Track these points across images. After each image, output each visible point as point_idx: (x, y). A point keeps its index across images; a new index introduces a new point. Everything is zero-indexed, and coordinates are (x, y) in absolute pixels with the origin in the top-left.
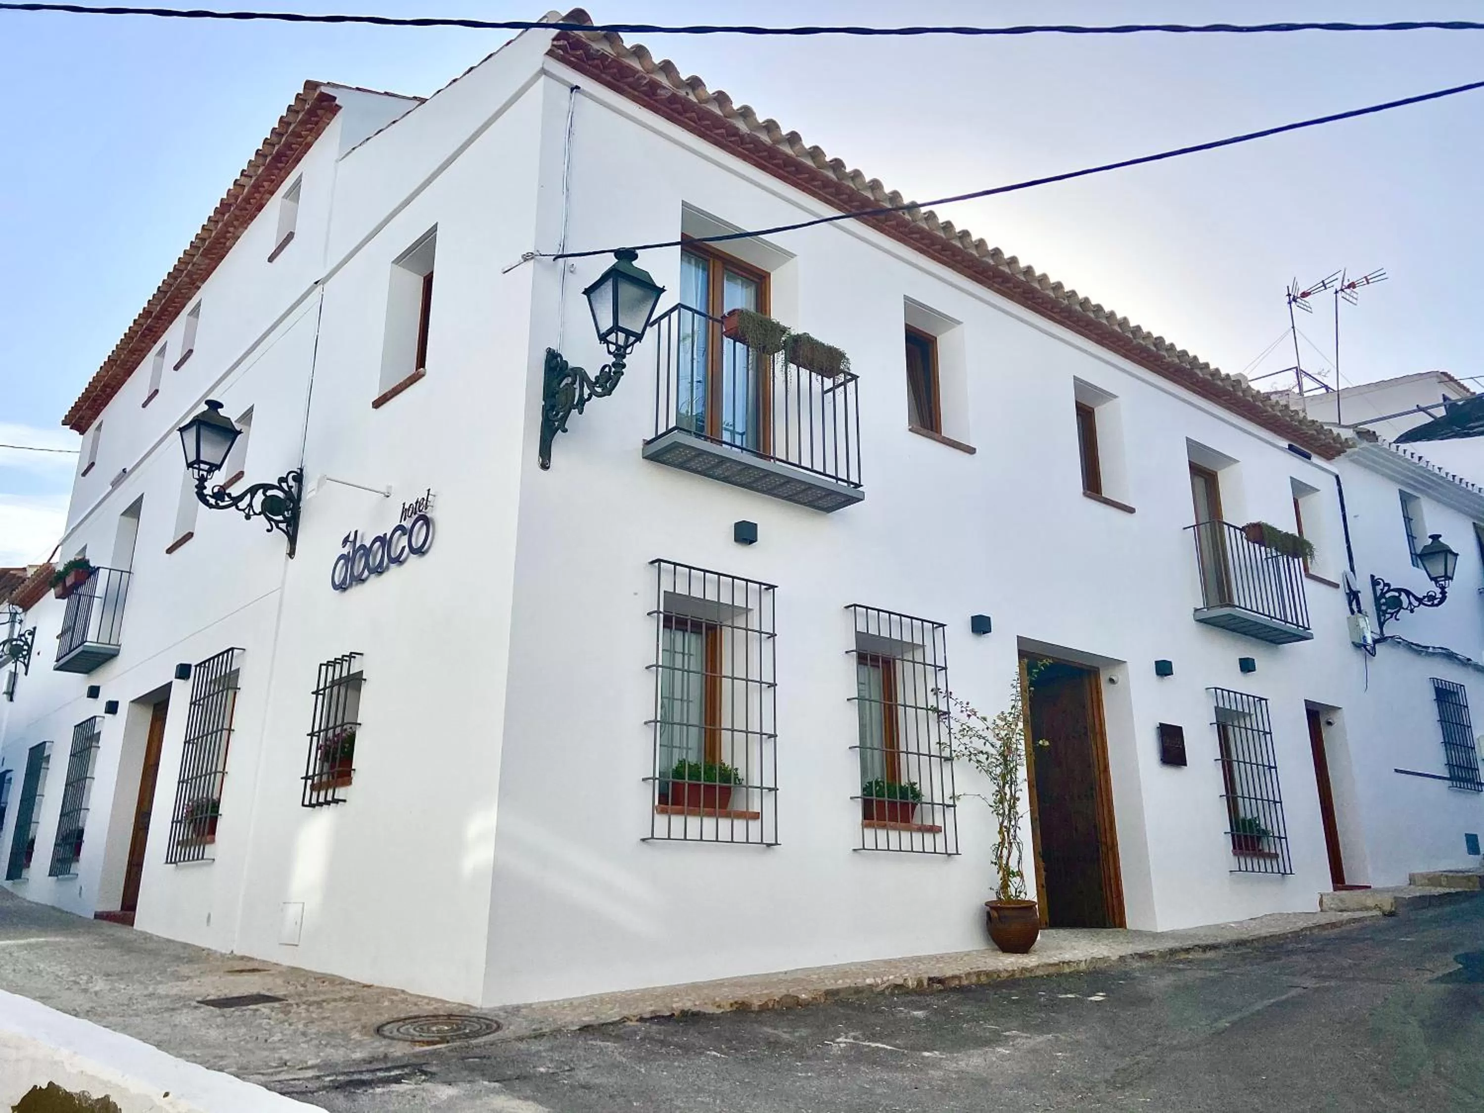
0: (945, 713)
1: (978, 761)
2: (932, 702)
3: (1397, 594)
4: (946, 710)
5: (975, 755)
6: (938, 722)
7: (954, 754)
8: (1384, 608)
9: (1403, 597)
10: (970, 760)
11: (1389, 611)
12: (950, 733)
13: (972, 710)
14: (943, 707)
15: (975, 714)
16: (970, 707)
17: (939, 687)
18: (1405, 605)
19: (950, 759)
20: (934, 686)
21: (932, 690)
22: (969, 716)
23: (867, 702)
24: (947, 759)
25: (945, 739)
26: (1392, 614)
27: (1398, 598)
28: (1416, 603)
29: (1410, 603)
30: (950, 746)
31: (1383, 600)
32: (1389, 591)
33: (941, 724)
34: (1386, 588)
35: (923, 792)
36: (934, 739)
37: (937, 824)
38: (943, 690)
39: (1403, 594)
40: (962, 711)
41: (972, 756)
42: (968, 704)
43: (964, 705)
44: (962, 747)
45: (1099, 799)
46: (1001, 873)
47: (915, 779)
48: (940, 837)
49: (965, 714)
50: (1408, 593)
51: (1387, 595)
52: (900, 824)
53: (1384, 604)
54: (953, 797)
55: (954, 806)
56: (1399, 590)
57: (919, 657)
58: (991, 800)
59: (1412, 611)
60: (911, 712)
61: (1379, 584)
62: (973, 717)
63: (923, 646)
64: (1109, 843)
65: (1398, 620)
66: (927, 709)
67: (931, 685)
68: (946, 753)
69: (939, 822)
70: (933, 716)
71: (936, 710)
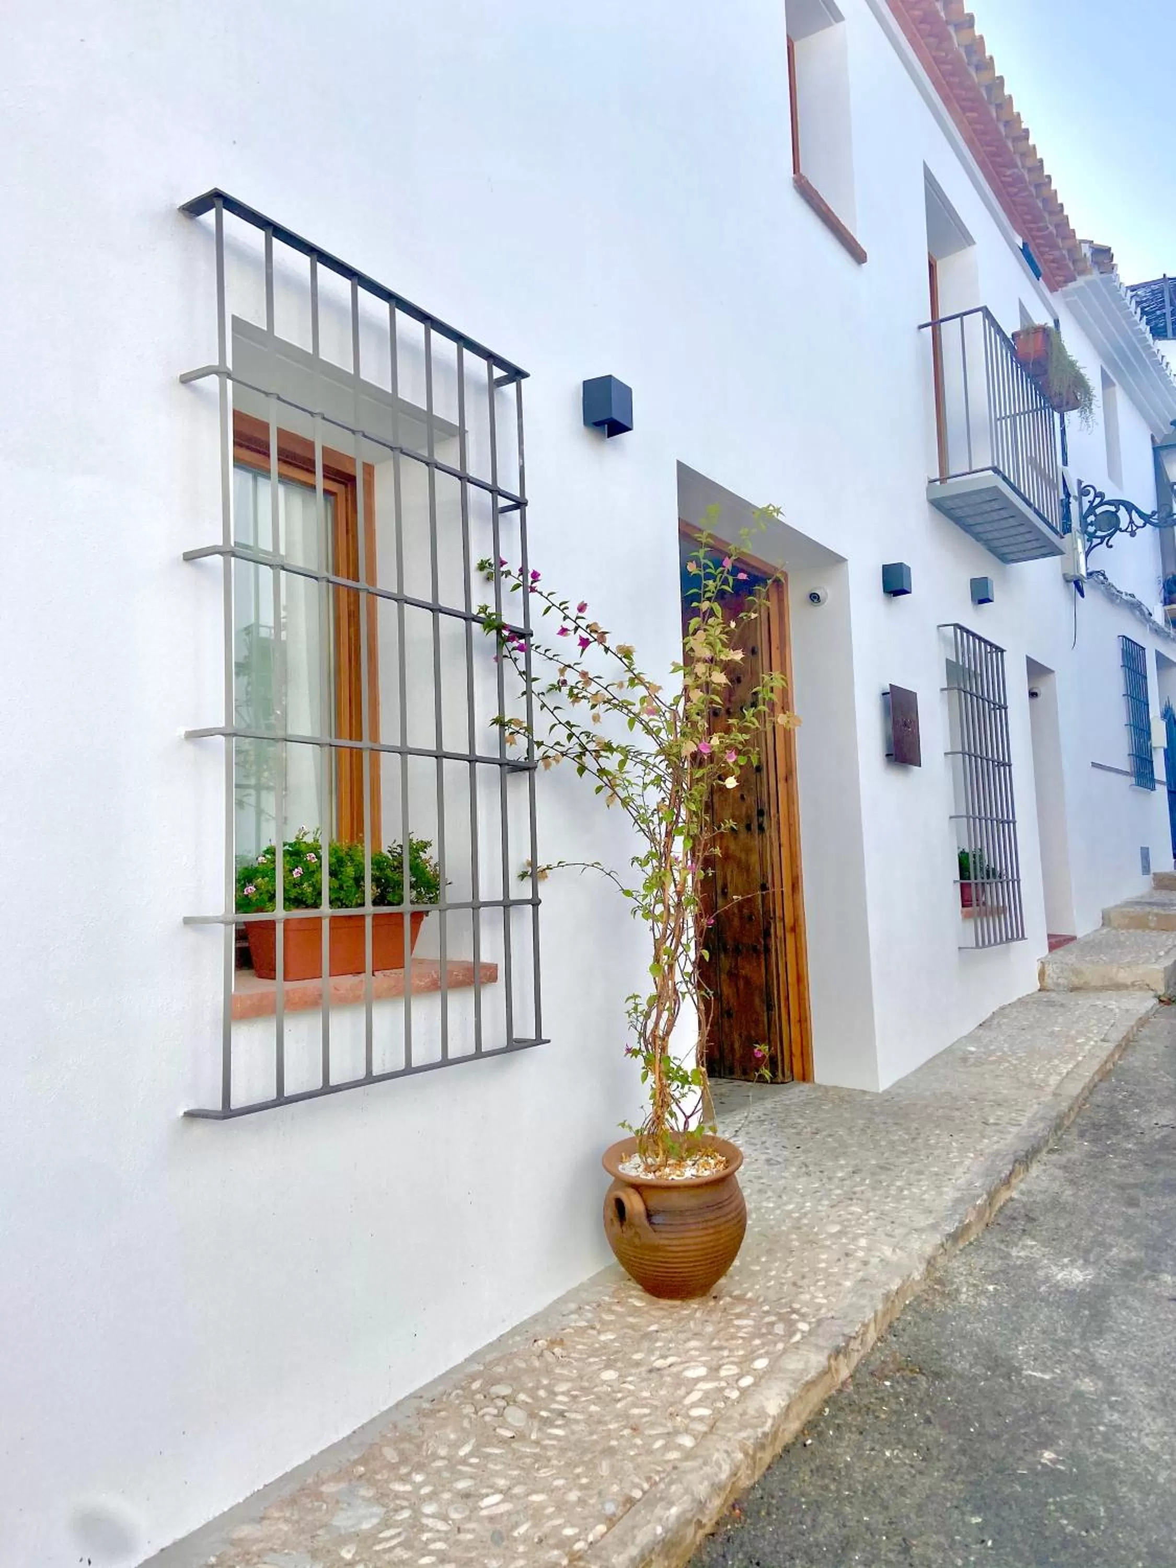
0: (518, 634)
1: (602, 771)
2: (482, 596)
3: (1113, 509)
4: (519, 624)
5: (597, 755)
6: (499, 659)
7: (538, 753)
8: (1091, 529)
9: (1123, 513)
10: (582, 769)
11: (1099, 533)
12: (528, 693)
13: (591, 628)
14: (512, 618)
15: (602, 636)
16: (589, 617)
17: (503, 556)
18: (1124, 525)
19: (526, 767)
20: (489, 556)
21: (482, 567)
22: (584, 643)
23: (266, 573)
24: (516, 768)
25: (515, 710)
26: (1103, 538)
27: (1115, 514)
28: (1139, 521)
29: (1131, 522)
30: (529, 729)
31: (1091, 518)
32: (1101, 504)
33: (507, 662)
34: (1098, 500)
35: (449, 875)
36: (485, 711)
37: (485, 958)
38: (514, 565)
39: (1121, 507)
40: (564, 631)
41: (588, 760)
42: (582, 608)
43: (573, 612)
44: (561, 733)
45: (774, 834)
46: (651, 1078)
47: (423, 830)
48: (493, 996)
49: (573, 640)
50: (1130, 507)
51: (1099, 511)
52: (369, 981)
53: (1091, 524)
54: (534, 873)
55: (535, 903)
56: (1117, 503)
57: (448, 456)
58: (637, 878)
59: (1133, 534)
60: (420, 620)
61: (1088, 493)
62: (594, 647)
63: (461, 432)
64: (789, 921)
65: (1111, 547)
66: (469, 618)
67: (481, 551)
68: (517, 751)
69: (491, 953)
70: (484, 638)
71: (493, 624)
